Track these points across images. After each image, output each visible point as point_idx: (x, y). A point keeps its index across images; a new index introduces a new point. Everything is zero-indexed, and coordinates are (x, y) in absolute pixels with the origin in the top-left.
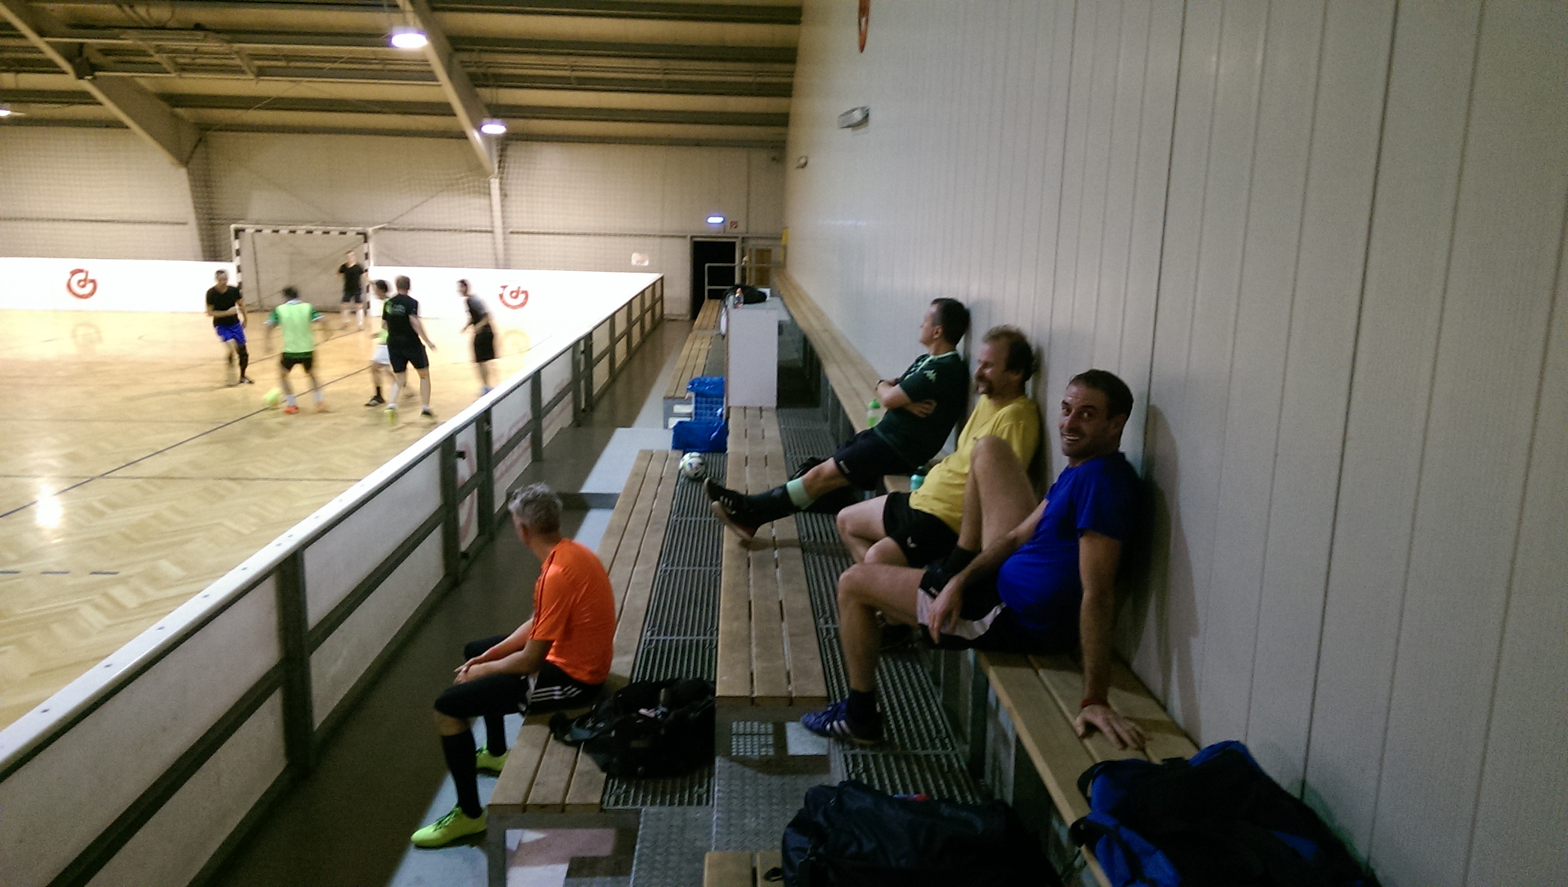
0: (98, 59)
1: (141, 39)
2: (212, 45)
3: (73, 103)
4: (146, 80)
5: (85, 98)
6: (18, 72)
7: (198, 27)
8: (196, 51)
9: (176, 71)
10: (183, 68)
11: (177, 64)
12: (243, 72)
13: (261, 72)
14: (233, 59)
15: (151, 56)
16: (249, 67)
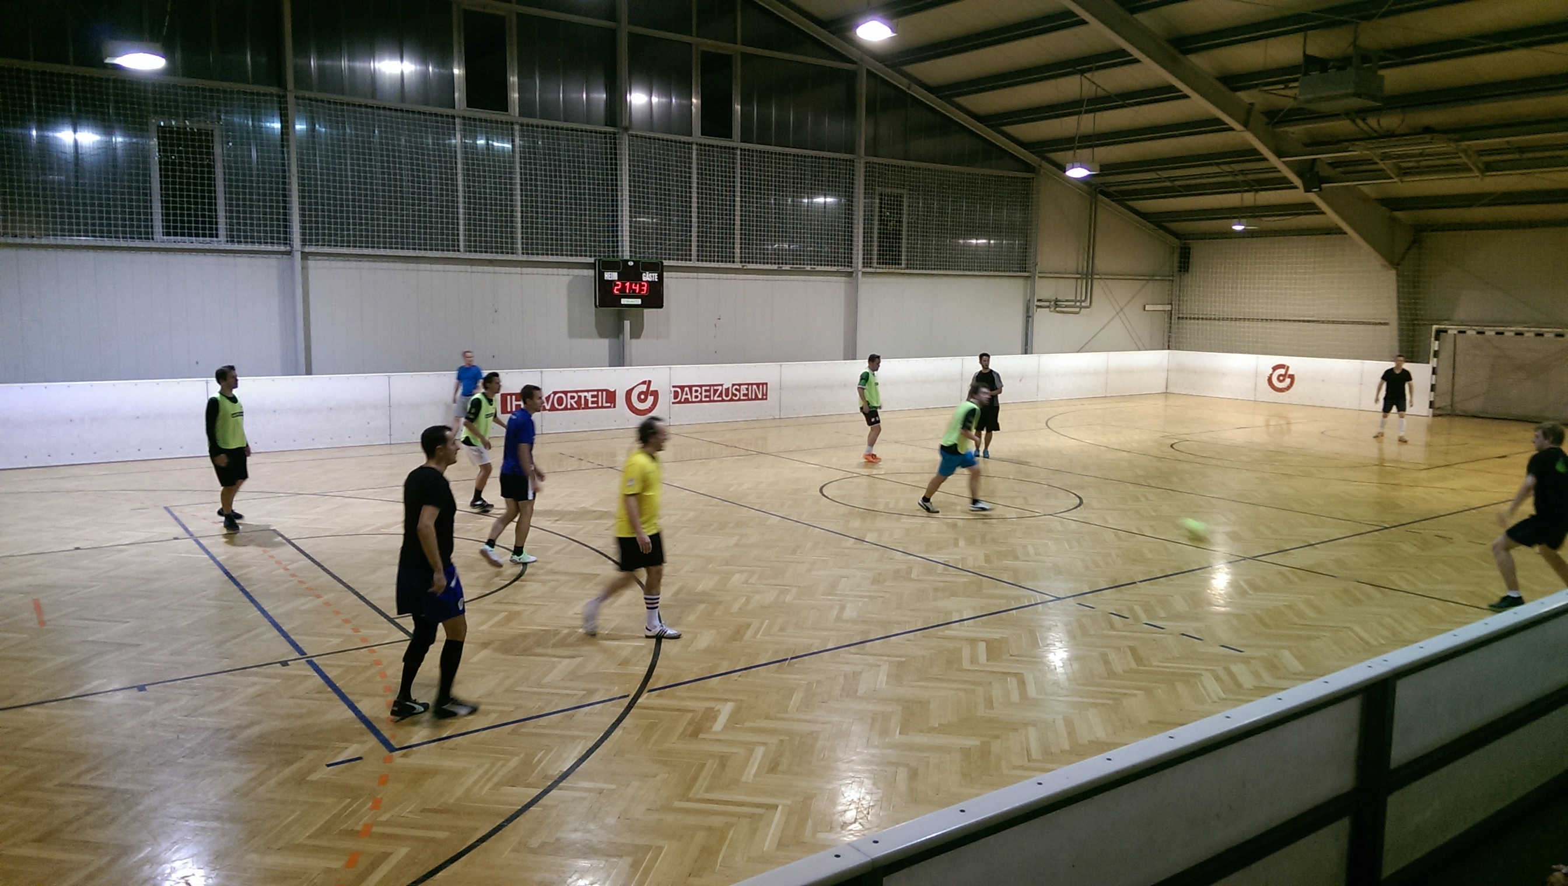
0: (1325, 171)
1: (1368, 149)
2: (1440, 146)
3: (1300, 214)
4: (1369, 188)
5: (1310, 208)
6: (1257, 191)
7: (1428, 130)
8: (1421, 155)
9: (1397, 176)
10: (1404, 172)
11: (1400, 168)
12: (1470, 170)
13: (1489, 167)
14: (1460, 157)
15: (1376, 163)
16: (1474, 164)
